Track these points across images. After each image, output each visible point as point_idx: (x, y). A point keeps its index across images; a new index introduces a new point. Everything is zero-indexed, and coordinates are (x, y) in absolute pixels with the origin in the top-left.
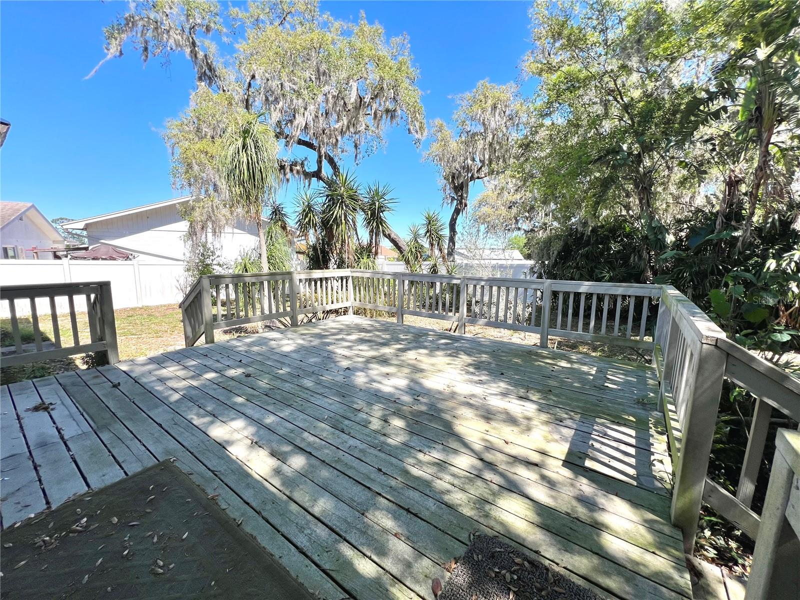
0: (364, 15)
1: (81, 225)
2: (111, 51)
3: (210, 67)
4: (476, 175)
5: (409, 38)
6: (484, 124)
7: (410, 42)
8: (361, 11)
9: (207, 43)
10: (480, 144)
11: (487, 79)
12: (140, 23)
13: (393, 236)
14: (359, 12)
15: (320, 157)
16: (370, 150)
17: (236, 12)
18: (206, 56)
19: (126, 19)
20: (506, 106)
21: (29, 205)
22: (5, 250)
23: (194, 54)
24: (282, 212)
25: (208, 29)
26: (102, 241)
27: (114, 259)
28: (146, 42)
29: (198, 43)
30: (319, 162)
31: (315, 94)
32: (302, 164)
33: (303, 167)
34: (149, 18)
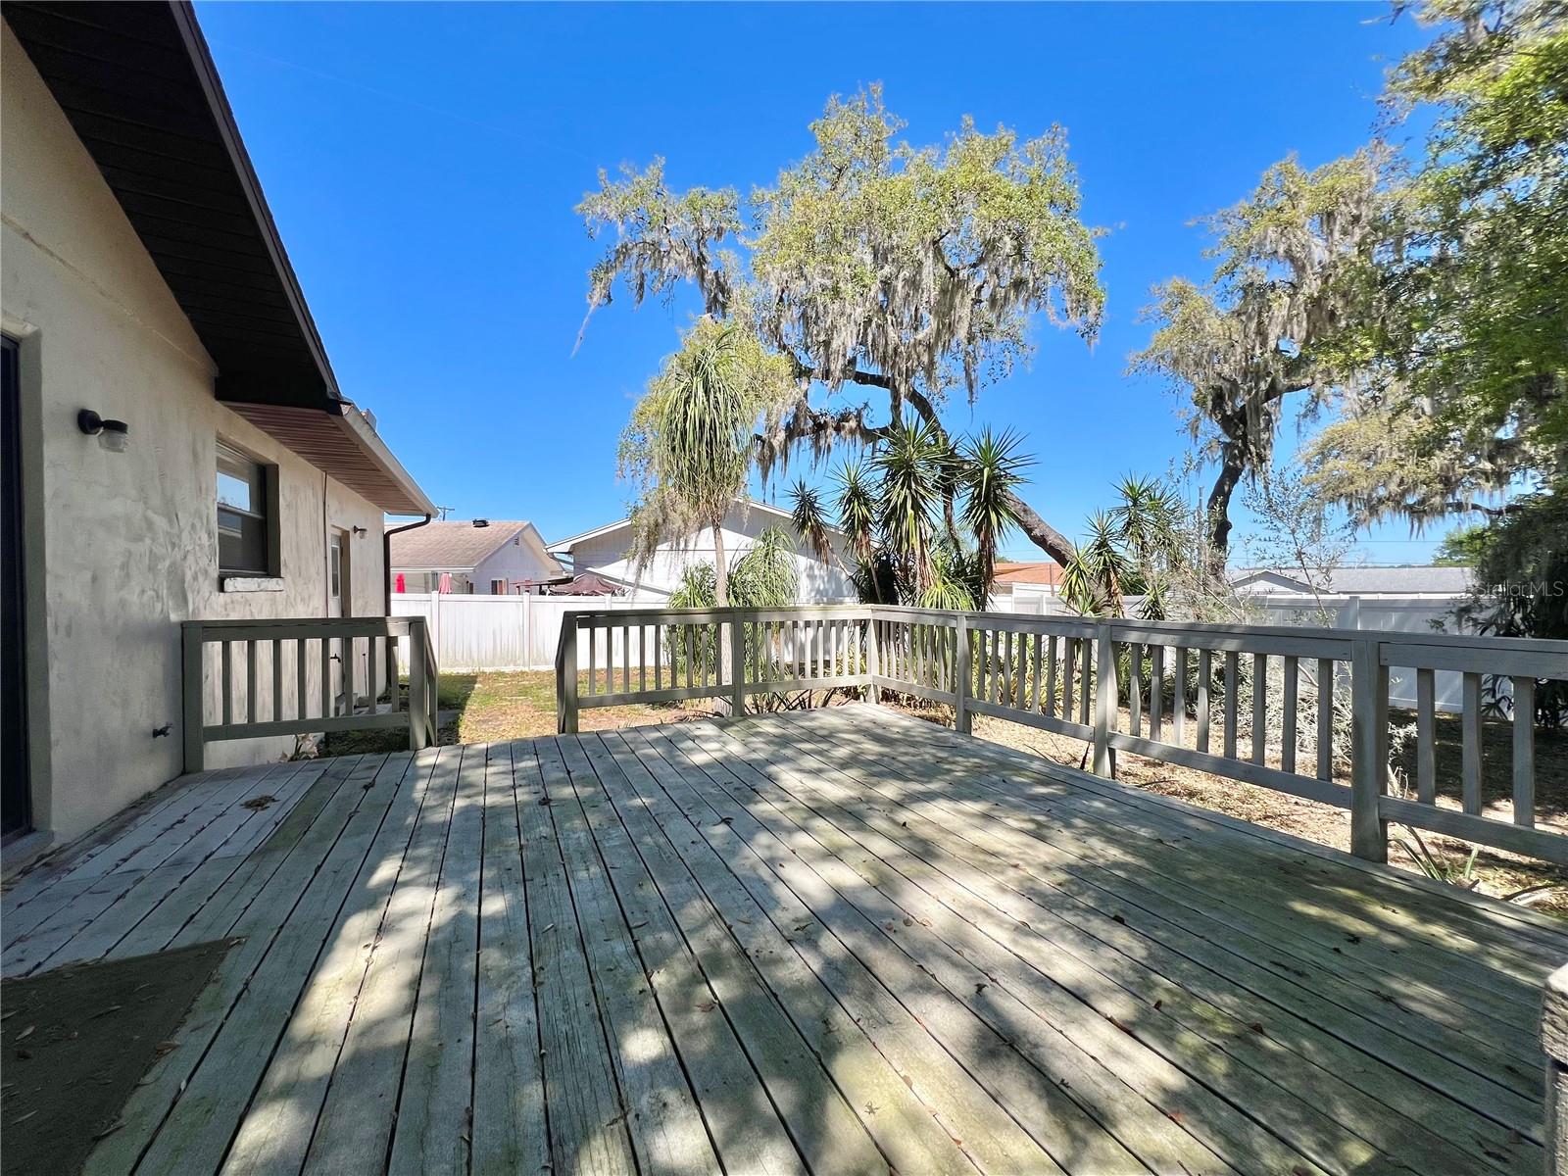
0: (971, 122)
1: (566, 547)
2: (595, 300)
3: (723, 288)
4: (1284, 382)
5: (1066, 130)
6: (1293, 260)
7: (1068, 138)
8: (965, 117)
9: (724, 253)
10: (1280, 307)
11: (1292, 155)
12: (636, 251)
13: (1051, 539)
14: (961, 119)
15: (896, 397)
16: (997, 370)
17: (760, 196)
18: (716, 273)
19: (617, 251)
20: (1359, 202)
21: (525, 524)
22: (494, 583)
23: (702, 275)
24: (816, 505)
25: (720, 232)
26: (589, 569)
27: (597, 594)
28: (642, 276)
29: (709, 259)
30: (896, 407)
31: (864, 286)
32: (859, 416)
33: (859, 422)
34: (645, 242)
